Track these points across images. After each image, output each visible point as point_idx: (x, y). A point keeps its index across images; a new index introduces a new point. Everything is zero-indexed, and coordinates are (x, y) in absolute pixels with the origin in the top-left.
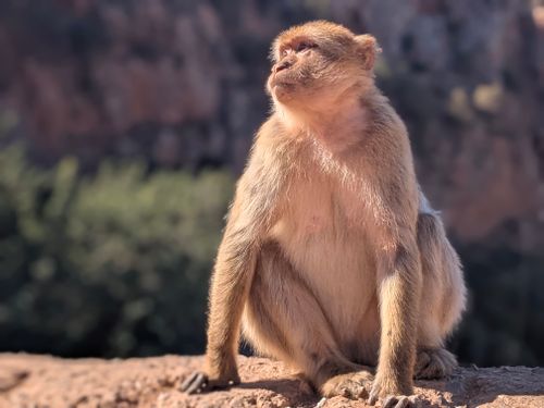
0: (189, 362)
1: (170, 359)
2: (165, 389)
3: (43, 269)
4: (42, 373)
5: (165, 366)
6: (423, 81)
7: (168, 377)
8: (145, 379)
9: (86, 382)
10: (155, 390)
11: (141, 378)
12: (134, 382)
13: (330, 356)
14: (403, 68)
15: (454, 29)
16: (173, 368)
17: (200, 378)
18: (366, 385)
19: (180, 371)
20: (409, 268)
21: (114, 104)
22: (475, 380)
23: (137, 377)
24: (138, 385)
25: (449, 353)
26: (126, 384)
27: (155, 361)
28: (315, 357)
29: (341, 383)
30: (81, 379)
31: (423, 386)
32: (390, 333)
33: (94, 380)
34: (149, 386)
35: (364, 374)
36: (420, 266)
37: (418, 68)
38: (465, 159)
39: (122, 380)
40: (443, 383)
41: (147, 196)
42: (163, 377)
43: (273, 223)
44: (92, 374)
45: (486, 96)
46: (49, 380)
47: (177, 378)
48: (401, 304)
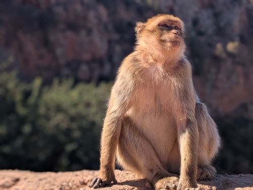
0: (94, 173)
1: (85, 172)
2: (83, 186)
3: (27, 129)
4: (26, 179)
5: (83, 175)
6: (202, 39)
7: (84, 180)
8: (74, 181)
9: (46, 183)
10: (78, 186)
11: (72, 181)
12: (68, 183)
13: (159, 170)
14: (193, 34)
15: (217, 16)
16: (86, 176)
17: (98, 180)
18: (176, 183)
19: (89, 177)
20: (193, 129)
21: (59, 51)
22: (227, 181)
23: (70, 180)
24: (70, 184)
25: (212, 167)
26: (64, 184)
27: (78, 173)
28: (151, 171)
29: (164, 183)
30: (44, 182)
31: (203, 184)
32: (185, 159)
33: (50, 182)
34: (75, 184)
35: (175, 178)
36: (197, 128)
37: (200, 34)
38: (222, 76)
39: (63, 182)
40: (212, 182)
41: (75, 94)
42: (82, 180)
43: (128, 108)
44: (49, 179)
45: (231, 46)
46: (29, 182)
47: (89, 181)
48: (189, 146)
